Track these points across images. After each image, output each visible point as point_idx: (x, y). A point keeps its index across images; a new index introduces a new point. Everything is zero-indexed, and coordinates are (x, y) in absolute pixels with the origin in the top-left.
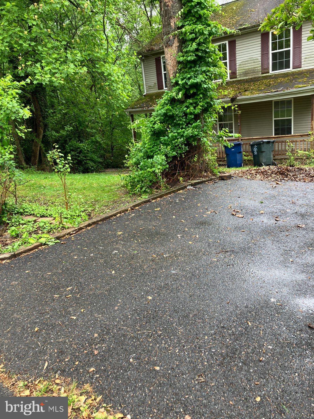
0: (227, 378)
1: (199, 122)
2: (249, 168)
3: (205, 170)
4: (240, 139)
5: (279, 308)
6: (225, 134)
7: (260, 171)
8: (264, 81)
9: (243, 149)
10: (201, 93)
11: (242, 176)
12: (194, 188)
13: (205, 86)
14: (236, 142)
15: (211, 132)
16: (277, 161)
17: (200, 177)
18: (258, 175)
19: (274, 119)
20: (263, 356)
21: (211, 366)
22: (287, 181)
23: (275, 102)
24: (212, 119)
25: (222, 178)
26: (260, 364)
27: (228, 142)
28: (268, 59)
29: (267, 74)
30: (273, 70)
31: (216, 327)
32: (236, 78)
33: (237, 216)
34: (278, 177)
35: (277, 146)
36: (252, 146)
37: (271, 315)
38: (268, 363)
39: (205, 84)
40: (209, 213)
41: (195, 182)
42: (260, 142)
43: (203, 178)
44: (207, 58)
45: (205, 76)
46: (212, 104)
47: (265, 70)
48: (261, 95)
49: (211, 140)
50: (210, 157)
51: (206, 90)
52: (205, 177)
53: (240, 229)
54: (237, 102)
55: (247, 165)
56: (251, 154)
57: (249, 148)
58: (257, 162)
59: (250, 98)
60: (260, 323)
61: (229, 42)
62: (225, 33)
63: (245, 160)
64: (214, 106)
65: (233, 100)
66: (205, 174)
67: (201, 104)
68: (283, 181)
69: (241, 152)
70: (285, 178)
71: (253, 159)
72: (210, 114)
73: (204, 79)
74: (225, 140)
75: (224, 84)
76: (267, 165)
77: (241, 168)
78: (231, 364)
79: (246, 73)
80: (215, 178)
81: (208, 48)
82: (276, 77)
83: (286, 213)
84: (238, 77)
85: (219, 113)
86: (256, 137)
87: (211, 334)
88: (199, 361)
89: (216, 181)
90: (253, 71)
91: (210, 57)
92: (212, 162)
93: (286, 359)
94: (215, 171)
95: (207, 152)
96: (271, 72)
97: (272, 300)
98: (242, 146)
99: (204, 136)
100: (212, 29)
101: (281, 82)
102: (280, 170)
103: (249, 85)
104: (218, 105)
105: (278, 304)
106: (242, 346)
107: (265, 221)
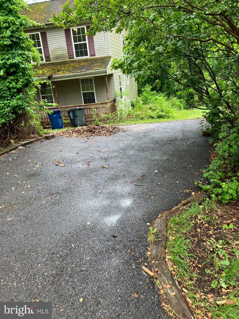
0: (58, 293)
1: (21, 95)
2: (68, 129)
3: (32, 133)
4: (59, 108)
5: (93, 229)
6: (45, 104)
7: (75, 130)
8: (72, 64)
9: (62, 115)
10: (20, 72)
11: (62, 135)
12: (25, 148)
13: (23, 66)
14: (56, 110)
15: (34, 102)
16: (88, 122)
17: (29, 138)
18: (74, 134)
19: (82, 92)
20: (83, 267)
21: (44, 287)
22: (95, 136)
23: (81, 80)
24: (32, 92)
25: (47, 138)
26: (82, 273)
27: (48, 110)
28: (72, 48)
29: (73, 59)
30: (76, 57)
31: (47, 255)
32: (51, 61)
33: (60, 165)
34: (88, 134)
35: (86, 112)
36: (69, 112)
37: (88, 235)
38: (87, 270)
39: (23, 65)
40: (38, 166)
41: (25, 142)
42: (74, 109)
43: (31, 139)
44: (22, 43)
45: (22, 58)
46: (31, 80)
47: (71, 56)
48: (71, 74)
49: (34, 108)
50: (35, 122)
51: (24, 69)
52: (32, 138)
53: (62, 175)
54: (53, 79)
55: (67, 126)
56: (69, 118)
57: (66, 114)
58: (74, 124)
59: (63, 76)
60: (80, 243)
61: (41, 33)
62: (34, 26)
63: (65, 123)
64: (33, 82)
65: (50, 78)
66: (33, 136)
67: (21, 80)
68: (92, 136)
69: (61, 117)
70: (93, 134)
71: (70, 122)
72: (31, 88)
73: (21, 61)
74: (46, 109)
75: (39, 65)
76: (81, 126)
77: (62, 129)
78: (60, 280)
79: (57, 58)
80: (42, 138)
81: (21, 36)
82: (79, 62)
83: (94, 159)
84: (51, 60)
85: (37, 87)
86: (71, 106)
87: (43, 262)
88: (34, 286)
89: (43, 141)
90: (63, 56)
91: (24, 42)
92: (37, 125)
93: (99, 264)
94: (41, 132)
95: (31, 117)
96: (76, 58)
97: (88, 223)
98: (61, 113)
99: (27, 106)
100: (22, 21)
101: (83, 65)
102: (89, 128)
103: (60, 67)
104: (36, 81)
105: (92, 225)
106: (68, 264)
107: (81, 166)
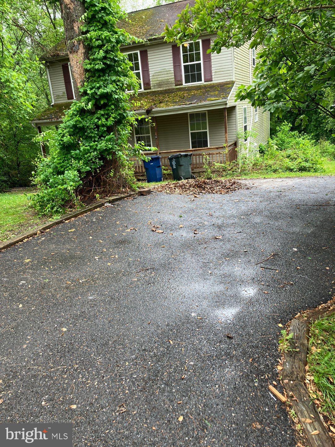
0: (150, 403)
1: (112, 135)
2: (168, 183)
3: (123, 186)
4: (158, 153)
5: (199, 323)
6: (141, 147)
7: (178, 185)
8: (179, 93)
9: (162, 163)
10: (113, 104)
11: (161, 191)
12: (113, 205)
13: (116, 97)
14: (154, 156)
15: (127, 145)
16: (196, 174)
17: (119, 193)
18: (177, 189)
19: (190, 132)
20: (185, 374)
21: (132, 393)
22: (205, 194)
23: (190, 114)
24: (126, 132)
25: (141, 194)
26: (183, 382)
27: (144, 156)
28: (181, 71)
29: (181, 86)
30: (186, 83)
31: (137, 351)
32: (151, 89)
33: (157, 231)
34: (196, 190)
35: (194, 159)
36: (171, 159)
37: (192, 330)
38: (190, 379)
39: (116, 95)
40: (129, 230)
41: (113, 198)
42: (178, 155)
43: (121, 194)
44: (116, 67)
45: (116, 86)
46: (125, 115)
47: (178, 82)
48: (177, 107)
49: (127, 153)
50: (128, 172)
51: (118, 100)
52: (123, 193)
53: (160, 244)
54: (153, 114)
55: (167, 179)
56: (171, 168)
57: (167, 162)
58: (176, 176)
59: (166, 110)
60: (182, 340)
61: (141, 52)
62: (134, 43)
63: (164, 174)
64: (127, 118)
65: (148, 112)
66: (124, 190)
67: (113, 115)
68: (201, 194)
69: (159, 166)
70: (202, 191)
71: (172, 173)
72: (124, 126)
73: (114, 90)
74: (142, 154)
75: (136, 95)
76: (186, 179)
77: (161, 182)
78: (153, 387)
79: (160, 85)
80: (134, 194)
81: (117, 56)
82: (189, 89)
83: (204, 225)
84: (152, 88)
85: (131, 125)
86: (174, 151)
87: (132, 359)
88: (120, 390)
89: (135, 197)
90: (167, 83)
91: (119, 65)
92: (130, 176)
93: (207, 373)
94: (134, 186)
95: (123, 166)
96: (184, 84)
97: (193, 314)
98: (160, 159)
99: (119, 150)
100: (119, 36)
101: (195, 95)
102: (197, 183)
103: (163, 97)
104: (132, 117)
105: (199, 318)
106: (164, 367)
107: (185, 235)
